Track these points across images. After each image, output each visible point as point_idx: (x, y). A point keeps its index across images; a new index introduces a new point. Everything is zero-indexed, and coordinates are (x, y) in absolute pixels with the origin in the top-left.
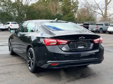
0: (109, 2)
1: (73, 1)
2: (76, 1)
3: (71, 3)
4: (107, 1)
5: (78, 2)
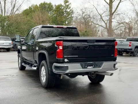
0: (114, 12)
1: (67, 10)
2: (71, 10)
3: (64, 13)
4: (112, 11)
5: (72, 12)
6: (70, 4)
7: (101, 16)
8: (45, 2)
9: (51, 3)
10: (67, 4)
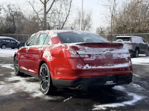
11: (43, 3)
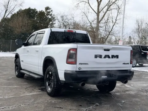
6: (52, 11)
7: (91, 23)
8: (30, 8)
9: (36, 9)
10: (49, 11)
11: (96, 13)
